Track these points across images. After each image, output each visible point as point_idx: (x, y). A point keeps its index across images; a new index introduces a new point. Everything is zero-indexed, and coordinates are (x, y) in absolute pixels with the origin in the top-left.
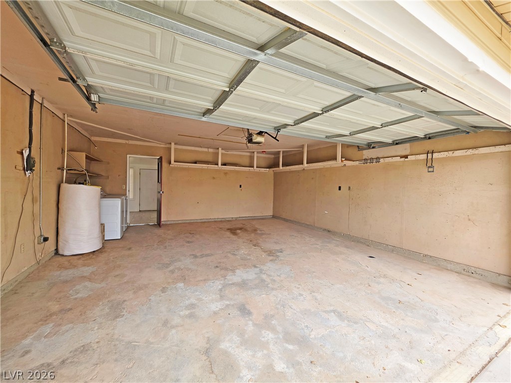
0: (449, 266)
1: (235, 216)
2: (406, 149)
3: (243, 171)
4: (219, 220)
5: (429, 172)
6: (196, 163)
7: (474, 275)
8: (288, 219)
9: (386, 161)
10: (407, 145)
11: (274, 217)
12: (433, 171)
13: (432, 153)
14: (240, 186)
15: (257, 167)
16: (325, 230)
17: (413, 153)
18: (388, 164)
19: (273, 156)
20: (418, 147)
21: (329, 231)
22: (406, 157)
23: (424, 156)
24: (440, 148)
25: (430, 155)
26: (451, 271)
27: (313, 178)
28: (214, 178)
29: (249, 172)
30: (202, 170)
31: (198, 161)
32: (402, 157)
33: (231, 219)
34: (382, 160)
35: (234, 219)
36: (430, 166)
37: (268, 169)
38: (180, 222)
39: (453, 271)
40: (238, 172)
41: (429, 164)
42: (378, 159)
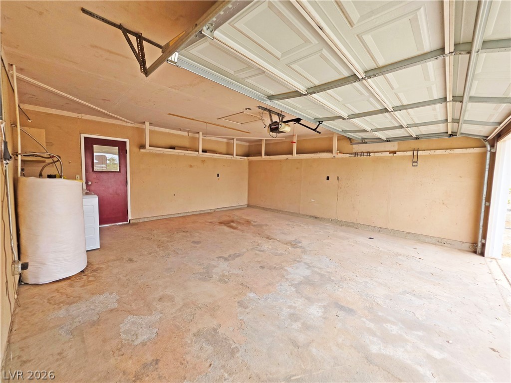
0: (427, 240)
1: (213, 208)
2: (394, 146)
3: (221, 159)
4: (198, 213)
5: (413, 166)
6: (174, 148)
7: (446, 245)
8: (267, 207)
9: (376, 155)
10: (396, 143)
11: (249, 206)
12: (417, 166)
13: (418, 151)
14: (218, 175)
15: (236, 155)
16: (311, 217)
17: (401, 150)
18: (378, 158)
19: (248, 144)
20: (405, 144)
21: (316, 218)
22: (395, 153)
23: (410, 153)
24: (424, 147)
25: (415, 152)
26: (429, 243)
27: (297, 168)
28: (191, 166)
29: (226, 160)
30: (178, 156)
31: (178, 147)
32: (390, 152)
33: (209, 211)
34: (372, 154)
35: (212, 211)
36: (415, 162)
37: (246, 158)
38: (155, 218)
39: (430, 243)
40: (214, 160)
41: (415, 160)
42: (368, 153)
